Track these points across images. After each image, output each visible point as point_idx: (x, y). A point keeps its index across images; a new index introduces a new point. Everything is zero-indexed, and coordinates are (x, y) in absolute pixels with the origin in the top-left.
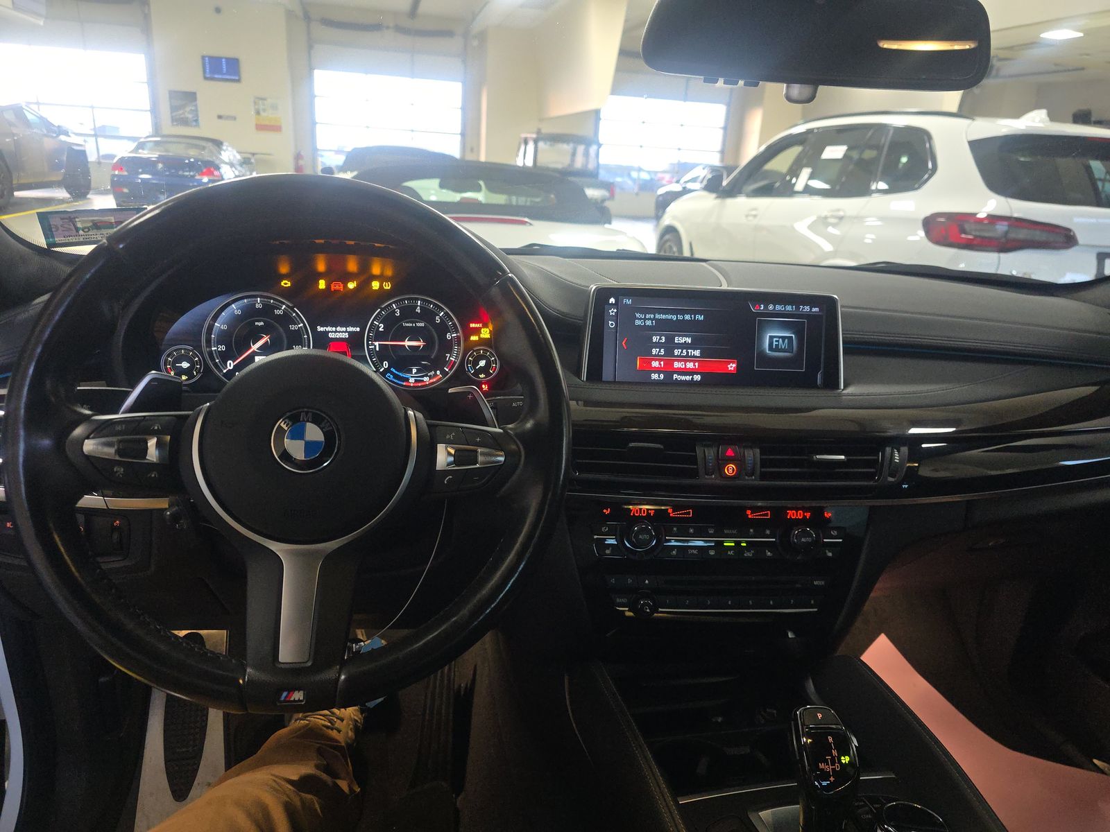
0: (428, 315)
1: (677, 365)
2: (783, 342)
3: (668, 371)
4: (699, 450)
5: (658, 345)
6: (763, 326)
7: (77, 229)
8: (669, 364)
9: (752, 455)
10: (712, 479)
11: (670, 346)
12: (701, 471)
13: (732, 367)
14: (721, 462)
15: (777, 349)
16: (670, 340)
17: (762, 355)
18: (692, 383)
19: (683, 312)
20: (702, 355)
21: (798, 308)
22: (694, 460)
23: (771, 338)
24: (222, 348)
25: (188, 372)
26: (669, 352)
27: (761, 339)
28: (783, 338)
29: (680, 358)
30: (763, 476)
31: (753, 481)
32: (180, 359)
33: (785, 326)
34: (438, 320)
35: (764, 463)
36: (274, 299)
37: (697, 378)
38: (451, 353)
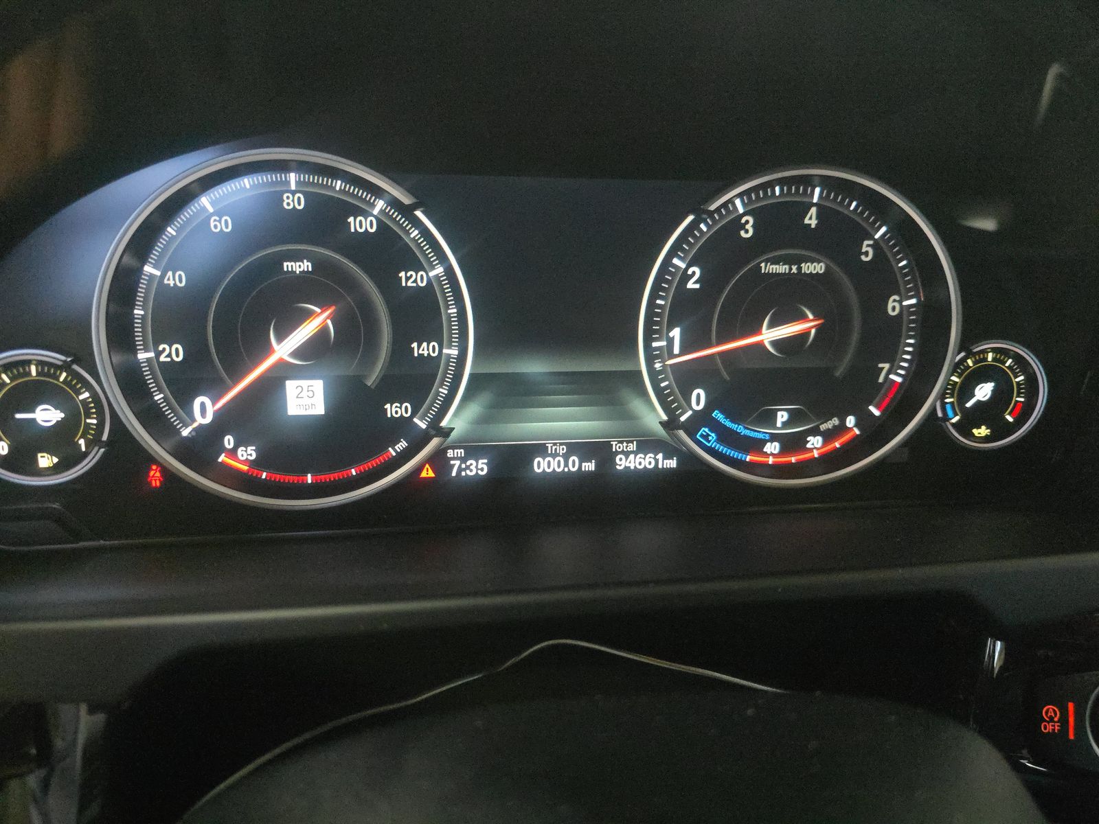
0: (838, 236)
24: (174, 352)
25: (58, 441)
32: (27, 395)
36: (346, 177)
38: (893, 359)
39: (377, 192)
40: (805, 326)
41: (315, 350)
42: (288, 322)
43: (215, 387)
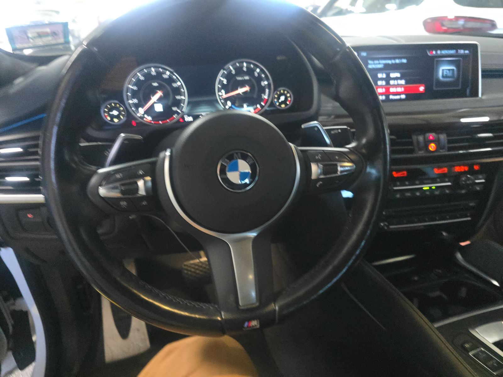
0: (250, 72)
1: (392, 90)
2: (449, 72)
3: (387, 94)
4: (414, 137)
5: (382, 79)
6: (439, 63)
7: (28, 38)
8: (387, 90)
9: (443, 137)
10: (421, 153)
11: (388, 79)
12: (416, 149)
13: (422, 89)
14: (427, 143)
15: (446, 77)
16: (388, 75)
17: (438, 81)
18: (400, 100)
19: (394, 58)
20: (406, 83)
21: (457, 51)
22: (411, 143)
23: (443, 70)
24: (135, 101)
25: (118, 117)
26: (388, 83)
27: (437, 72)
28: (449, 70)
29: (394, 86)
30: (450, 149)
31: (444, 152)
32: (111, 109)
33: (451, 62)
34: (256, 75)
35: (449, 142)
36: (162, 68)
37: (403, 96)
38: (265, 94)
39: (167, 70)
40: (247, 89)
41: (160, 100)
42: (154, 93)
43: (143, 106)
